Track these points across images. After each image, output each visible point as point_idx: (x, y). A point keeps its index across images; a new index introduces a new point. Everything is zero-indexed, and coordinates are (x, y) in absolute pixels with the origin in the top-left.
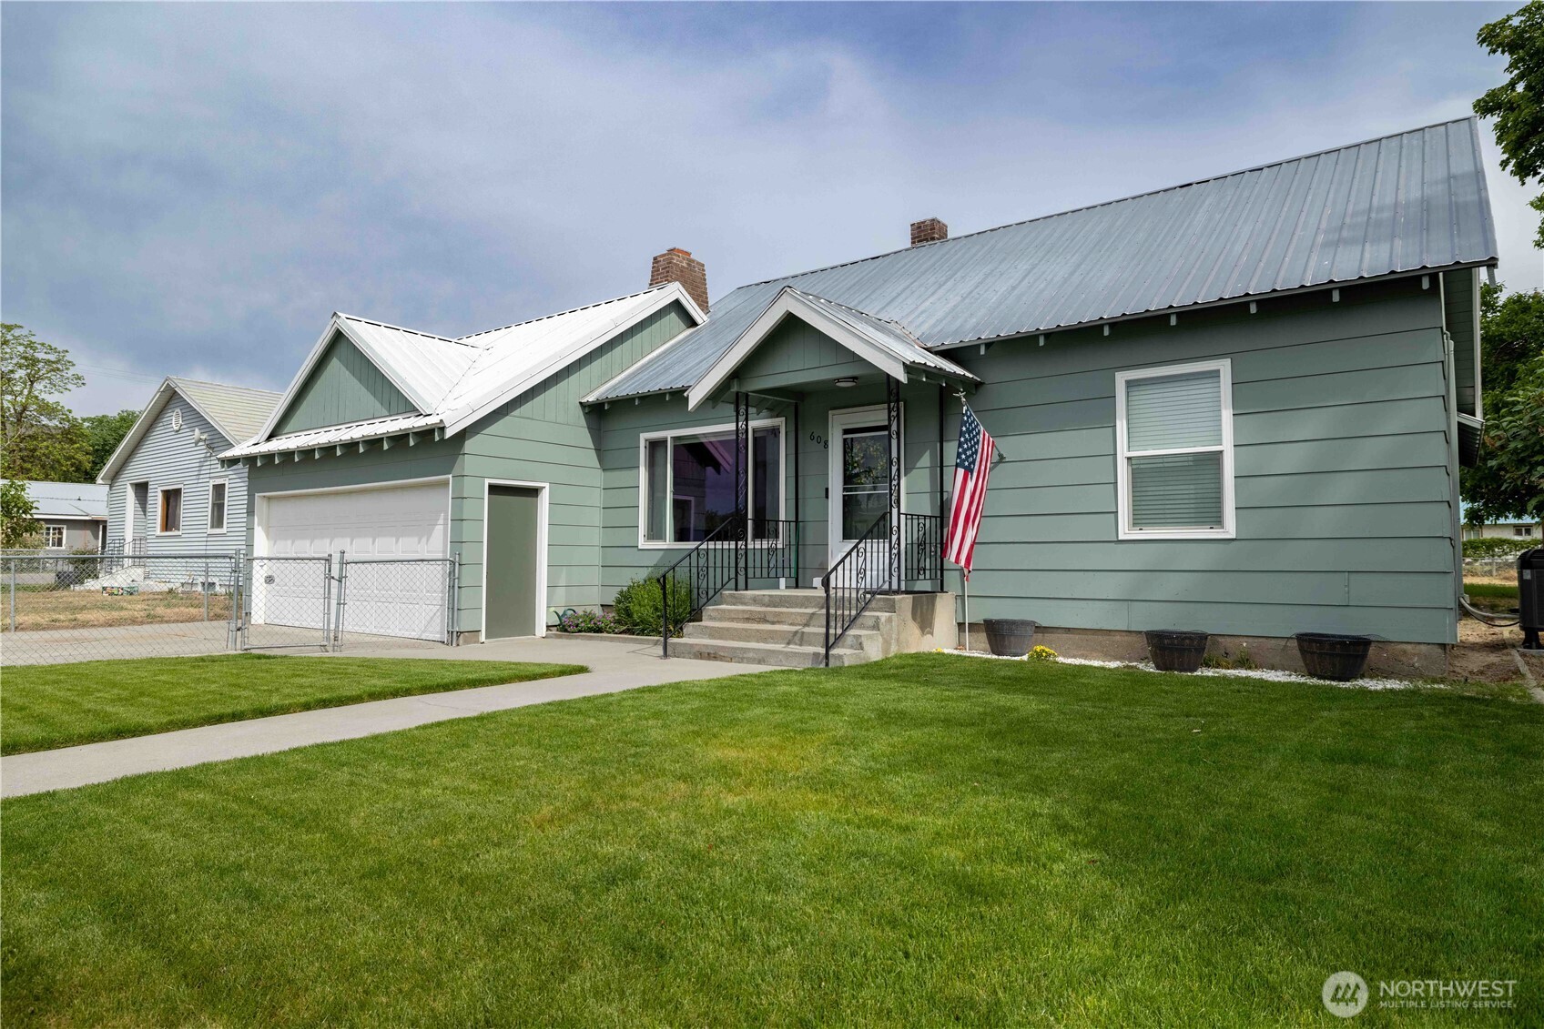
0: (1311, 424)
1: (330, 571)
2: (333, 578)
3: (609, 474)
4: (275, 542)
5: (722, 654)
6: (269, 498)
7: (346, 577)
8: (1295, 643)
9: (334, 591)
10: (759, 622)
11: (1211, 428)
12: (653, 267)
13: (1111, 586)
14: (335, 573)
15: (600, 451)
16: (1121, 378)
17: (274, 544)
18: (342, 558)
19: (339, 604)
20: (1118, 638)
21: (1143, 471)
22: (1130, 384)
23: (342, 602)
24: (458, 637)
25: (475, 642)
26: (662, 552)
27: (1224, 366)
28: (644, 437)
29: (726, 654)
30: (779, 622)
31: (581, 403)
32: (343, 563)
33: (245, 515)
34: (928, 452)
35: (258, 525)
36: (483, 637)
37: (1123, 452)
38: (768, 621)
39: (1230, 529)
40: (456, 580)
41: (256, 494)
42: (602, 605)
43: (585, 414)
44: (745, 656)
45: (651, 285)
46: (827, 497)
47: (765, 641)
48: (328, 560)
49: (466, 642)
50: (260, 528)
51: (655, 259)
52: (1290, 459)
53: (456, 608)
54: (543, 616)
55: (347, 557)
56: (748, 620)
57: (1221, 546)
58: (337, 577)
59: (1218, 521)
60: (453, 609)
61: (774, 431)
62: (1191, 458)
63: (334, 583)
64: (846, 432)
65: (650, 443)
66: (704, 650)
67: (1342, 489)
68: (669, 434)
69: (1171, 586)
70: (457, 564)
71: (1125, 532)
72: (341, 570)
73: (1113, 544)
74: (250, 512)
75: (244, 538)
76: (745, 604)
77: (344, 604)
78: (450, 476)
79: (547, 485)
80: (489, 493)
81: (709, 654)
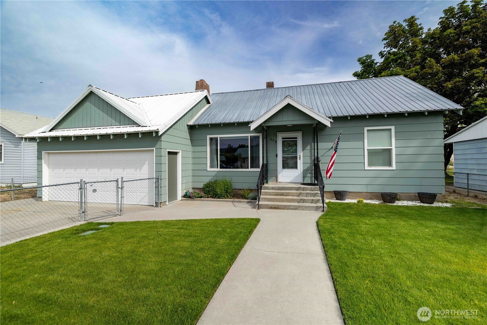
0: (415, 143)
1: (118, 185)
2: (119, 188)
3: (195, 147)
4: (53, 170)
5: (280, 207)
6: (48, 153)
7: (124, 187)
8: (417, 195)
9: (120, 193)
10: (280, 196)
11: (387, 143)
12: (196, 84)
13: (365, 181)
14: (120, 186)
15: (191, 140)
16: (366, 129)
17: (53, 171)
18: (122, 180)
19: (122, 197)
20: (364, 194)
21: (370, 152)
22: (368, 130)
23: (123, 196)
24: (160, 204)
25: (165, 205)
26: (217, 172)
27: (393, 128)
28: (208, 137)
29: (282, 207)
30: (288, 195)
31: (187, 125)
32: (123, 182)
33: (37, 160)
34: (309, 145)
35: (44, 164)
36: (167, 203)
37: (366, 147)
38: (284, 195)
39: (394, 167)
40: (160, 185)
41: (43, 152)
42: (193, 188)
43: (188, 128)
44: (289, 207)
45: (196, 90)
46: (277, 157)
47: (290, 202)
48: (117, 181)
49: (163, 206)
50: (45, 164)
51: (197, 82)
52: (410, 151)
53: (160, 194)
54: (180, 193)
55: (124, 179)
56: (276, 195)
57: (392, 171)
58: (120, 187)
59: (390, 165)
60: (158, 194)
61: (258, 137)
62: (382, 150)
63: (120, 190)
64: (283, 138)
65: (210, 138)
66: (273, 206)
67: (423, 158)
68: (219, 136)
69: (380, 181)
70: (160, 179)
71: (367, 168)
72: (122, 184)
73: (363, 171)
74: (39, 158)
75: (36, 168)
76: (269, 189)
77: (124, 197)
78: (154, 148)
79: (181, 151)
80: (168, 154)
81: (275, 207)
